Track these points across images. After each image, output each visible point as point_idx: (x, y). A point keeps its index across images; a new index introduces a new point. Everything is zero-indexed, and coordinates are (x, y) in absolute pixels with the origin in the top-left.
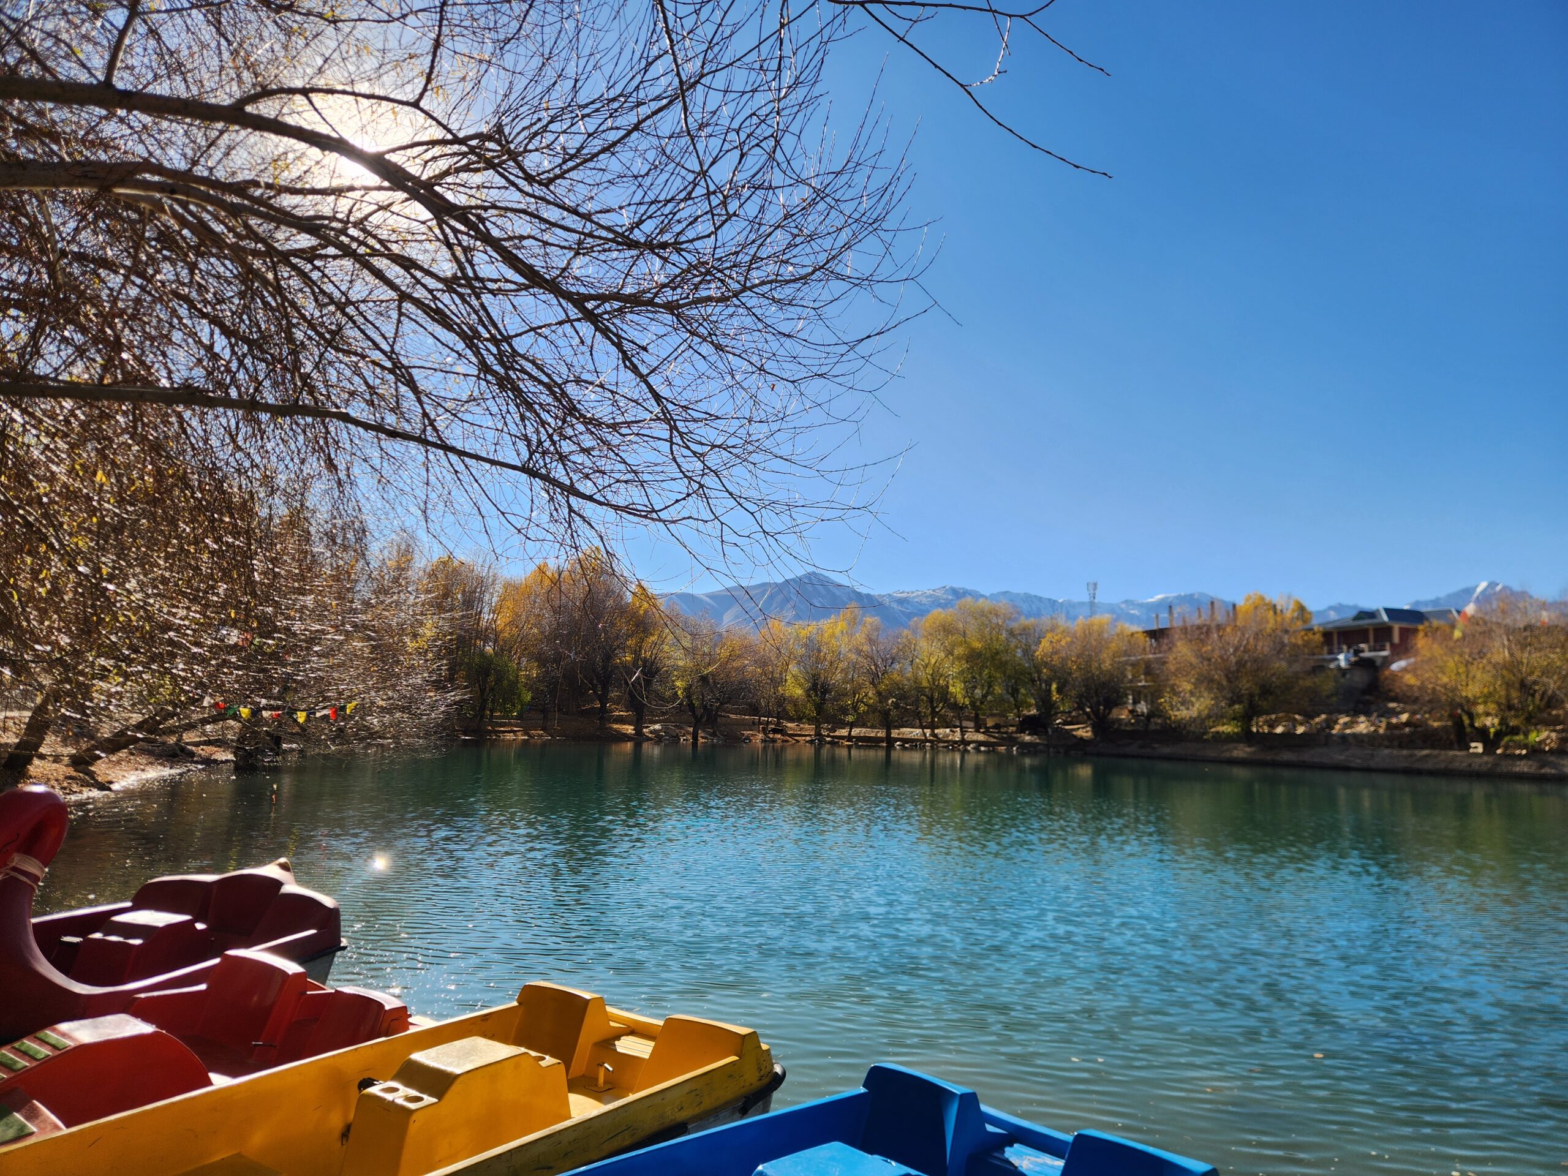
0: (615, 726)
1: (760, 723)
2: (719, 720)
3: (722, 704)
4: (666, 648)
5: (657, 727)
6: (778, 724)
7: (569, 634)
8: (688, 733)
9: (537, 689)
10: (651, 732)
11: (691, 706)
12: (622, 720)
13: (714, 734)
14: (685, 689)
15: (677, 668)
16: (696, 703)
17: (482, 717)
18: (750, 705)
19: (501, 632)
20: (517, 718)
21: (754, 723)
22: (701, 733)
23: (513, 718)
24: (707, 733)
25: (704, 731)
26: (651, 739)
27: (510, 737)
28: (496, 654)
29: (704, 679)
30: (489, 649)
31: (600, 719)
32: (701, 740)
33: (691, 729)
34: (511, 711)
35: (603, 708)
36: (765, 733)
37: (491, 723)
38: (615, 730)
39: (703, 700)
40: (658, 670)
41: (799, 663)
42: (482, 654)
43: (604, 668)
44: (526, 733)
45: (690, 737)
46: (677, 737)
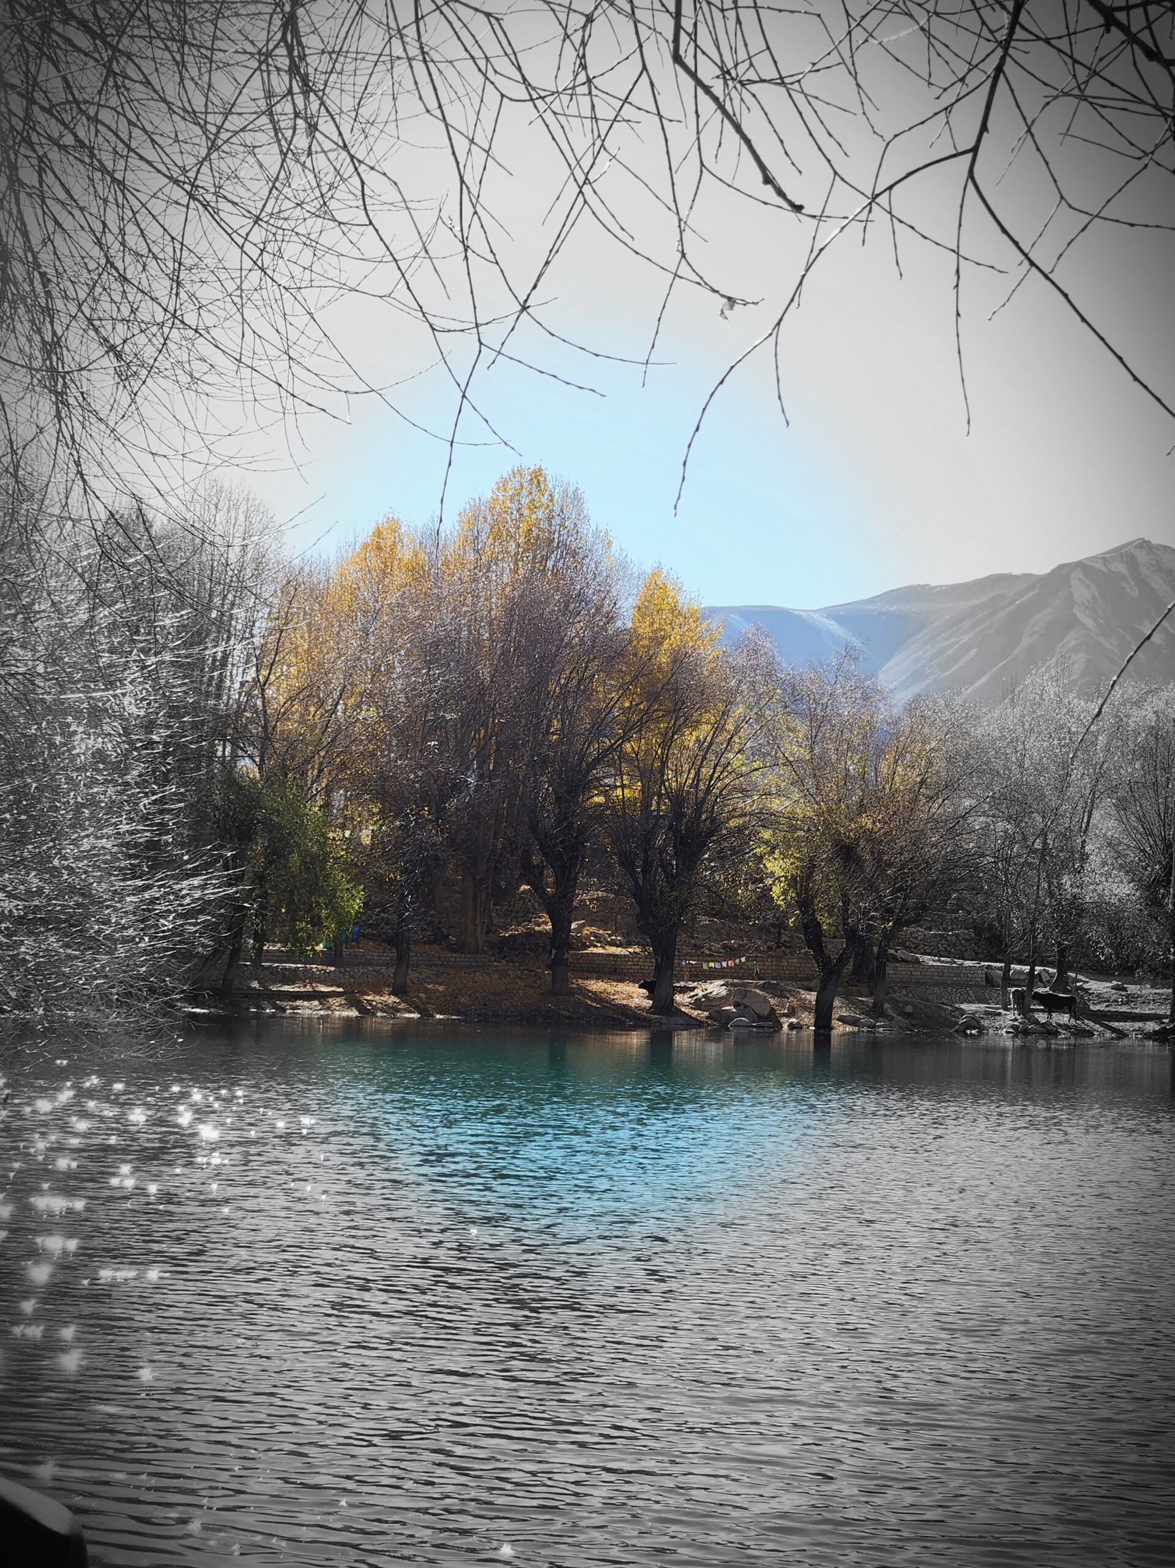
0: (596, 986)
1: (1007, 980)
2: (889, 971)
3: (898, 924)
4: (737, 761)
5: (716, 988)
6: (1061, 982)
7: (463, 721)
8: (805, 1008)
9: (379, 880)
10: (697, 1004)
11: (811, 930)
12: (614, 970)
13: (876, 1011)
14: (792, 882)
15: (766, 819)
16: (826, 922)
17: (236, 953)
18: (978, 929)
19: (282, 716)
20: (329, 958)
21: (989, 981)
22: (840, 1008)
23: (316, 958)
24: (857, 1005)
25: (849, 1001)
26: (697, 1024)
27: (309, 1009)
28: (267, 780)
29: (846, 852)
30: (248, 766)
31: (553, 965)
32: (839, 1029)
33: (812, 997)
34: (312, 939)
35: (560, 938)
36: (1024, 1010)
37: (257, 971)
38: (596, 996)
39: (845, 914)
40: (716, 825)
41: (1122, 806)
42: (231, 779)
43: (562, 818)
44: (353, 1002)
45: (808, 1019)
46: (771, 1020)
